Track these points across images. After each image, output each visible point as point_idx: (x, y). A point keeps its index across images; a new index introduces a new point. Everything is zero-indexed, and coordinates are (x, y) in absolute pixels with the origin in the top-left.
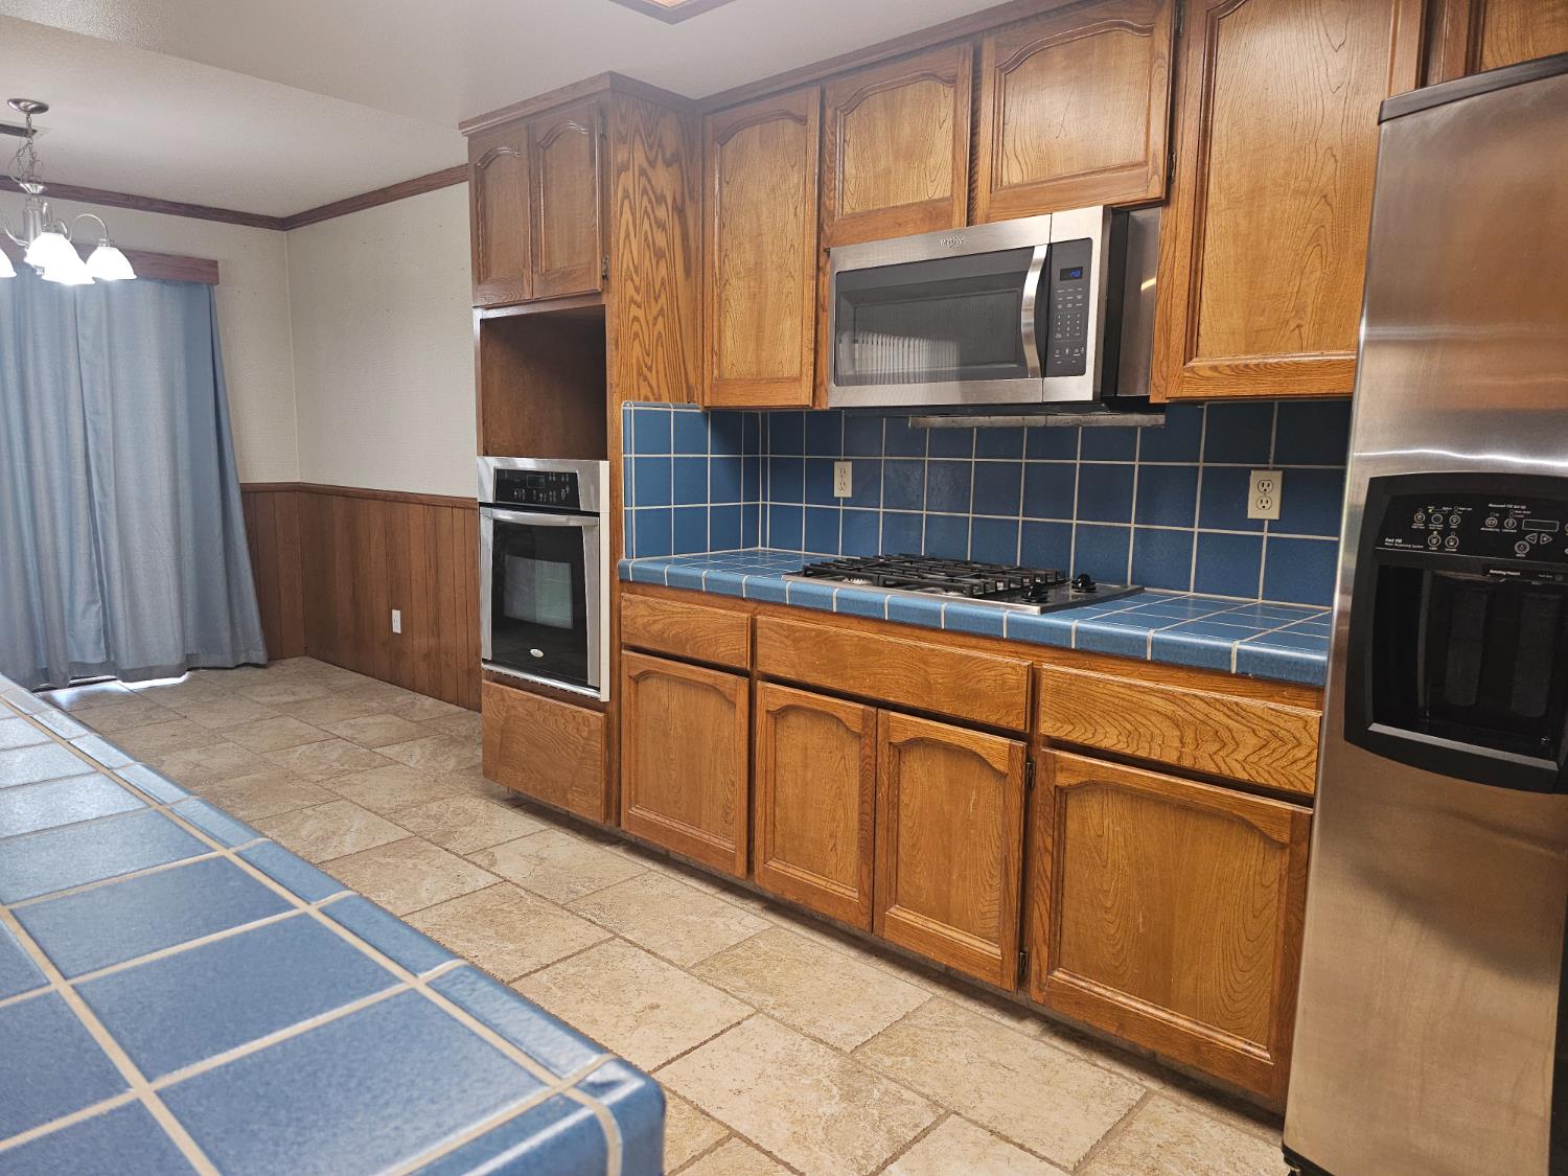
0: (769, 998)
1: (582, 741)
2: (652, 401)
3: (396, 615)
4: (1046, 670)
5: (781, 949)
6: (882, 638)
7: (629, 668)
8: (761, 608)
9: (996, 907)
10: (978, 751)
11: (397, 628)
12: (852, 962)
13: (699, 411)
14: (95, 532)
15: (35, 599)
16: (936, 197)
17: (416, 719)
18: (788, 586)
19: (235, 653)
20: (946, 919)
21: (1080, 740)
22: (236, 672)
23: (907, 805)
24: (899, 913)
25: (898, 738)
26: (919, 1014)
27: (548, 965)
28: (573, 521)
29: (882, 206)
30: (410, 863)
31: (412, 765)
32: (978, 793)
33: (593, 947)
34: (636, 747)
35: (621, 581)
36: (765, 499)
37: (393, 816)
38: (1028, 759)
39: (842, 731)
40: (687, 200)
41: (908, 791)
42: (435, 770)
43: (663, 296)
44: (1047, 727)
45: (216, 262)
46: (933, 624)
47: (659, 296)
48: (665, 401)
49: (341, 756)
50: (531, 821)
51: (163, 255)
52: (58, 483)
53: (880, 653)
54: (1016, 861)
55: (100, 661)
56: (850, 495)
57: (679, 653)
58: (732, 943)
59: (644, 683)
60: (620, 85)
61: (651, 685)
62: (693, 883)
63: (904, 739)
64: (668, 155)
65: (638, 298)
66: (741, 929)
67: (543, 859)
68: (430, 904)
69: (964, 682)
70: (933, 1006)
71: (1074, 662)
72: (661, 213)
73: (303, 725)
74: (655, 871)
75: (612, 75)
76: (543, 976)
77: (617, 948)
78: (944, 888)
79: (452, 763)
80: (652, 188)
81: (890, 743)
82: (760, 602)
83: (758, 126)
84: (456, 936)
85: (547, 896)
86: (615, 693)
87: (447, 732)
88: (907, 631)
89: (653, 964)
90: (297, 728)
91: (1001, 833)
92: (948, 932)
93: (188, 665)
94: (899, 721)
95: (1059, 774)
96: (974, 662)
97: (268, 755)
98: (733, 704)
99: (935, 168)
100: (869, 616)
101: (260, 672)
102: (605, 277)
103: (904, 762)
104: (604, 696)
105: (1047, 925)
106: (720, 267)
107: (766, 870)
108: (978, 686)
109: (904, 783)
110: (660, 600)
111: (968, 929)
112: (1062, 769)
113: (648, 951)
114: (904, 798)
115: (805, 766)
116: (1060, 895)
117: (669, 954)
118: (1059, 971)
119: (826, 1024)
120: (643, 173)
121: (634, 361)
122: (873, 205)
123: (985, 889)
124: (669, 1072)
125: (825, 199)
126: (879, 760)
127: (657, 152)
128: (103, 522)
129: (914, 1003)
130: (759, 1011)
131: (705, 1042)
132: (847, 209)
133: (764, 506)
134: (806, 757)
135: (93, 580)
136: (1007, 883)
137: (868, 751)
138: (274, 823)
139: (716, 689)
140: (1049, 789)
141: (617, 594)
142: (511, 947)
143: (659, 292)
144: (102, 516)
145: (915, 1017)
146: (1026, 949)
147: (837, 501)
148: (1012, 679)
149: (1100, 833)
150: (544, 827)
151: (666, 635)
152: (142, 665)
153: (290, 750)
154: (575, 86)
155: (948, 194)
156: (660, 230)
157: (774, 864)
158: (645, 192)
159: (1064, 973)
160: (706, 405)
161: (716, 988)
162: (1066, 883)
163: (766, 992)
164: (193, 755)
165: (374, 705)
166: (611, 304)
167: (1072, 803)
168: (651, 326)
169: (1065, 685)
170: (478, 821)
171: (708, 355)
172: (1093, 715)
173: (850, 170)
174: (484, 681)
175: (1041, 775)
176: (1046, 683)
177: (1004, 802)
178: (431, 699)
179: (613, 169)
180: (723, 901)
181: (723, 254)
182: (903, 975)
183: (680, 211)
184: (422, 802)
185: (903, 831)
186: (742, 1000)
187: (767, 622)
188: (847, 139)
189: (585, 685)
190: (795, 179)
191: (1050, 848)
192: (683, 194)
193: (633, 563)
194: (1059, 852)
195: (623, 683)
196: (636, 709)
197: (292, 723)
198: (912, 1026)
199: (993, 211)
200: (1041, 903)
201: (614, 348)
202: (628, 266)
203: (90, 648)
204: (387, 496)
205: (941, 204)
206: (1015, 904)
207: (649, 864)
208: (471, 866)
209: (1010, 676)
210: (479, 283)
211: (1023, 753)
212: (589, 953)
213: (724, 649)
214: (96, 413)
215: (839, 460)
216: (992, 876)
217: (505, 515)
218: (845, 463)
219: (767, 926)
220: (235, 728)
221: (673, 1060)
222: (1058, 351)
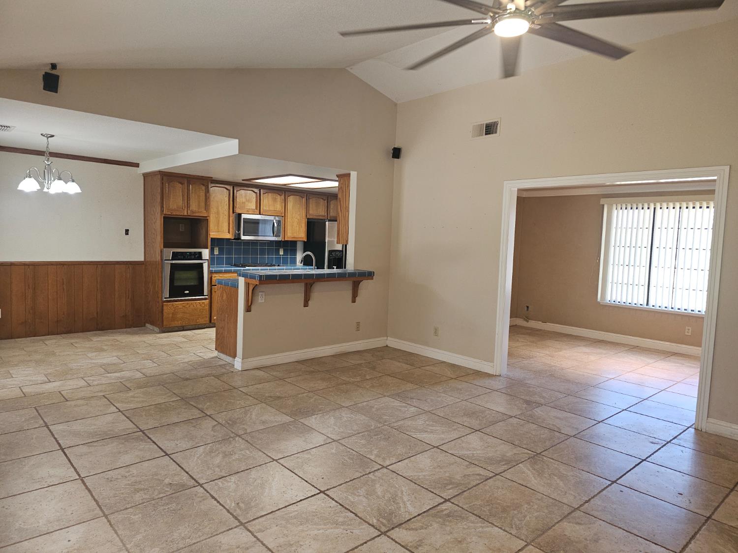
1: (202, 308)
7: (214, 290)
16: (253, 208)
28: (200, 262)
83: (218, 188)
99: (253, 204)
125: (234, 204)
132: (238, 207)
141: (210, 275)
173: (238, 200)
188: (238, 195)
189: (203, 296)
190: (226, 199)
195: (212, 293)
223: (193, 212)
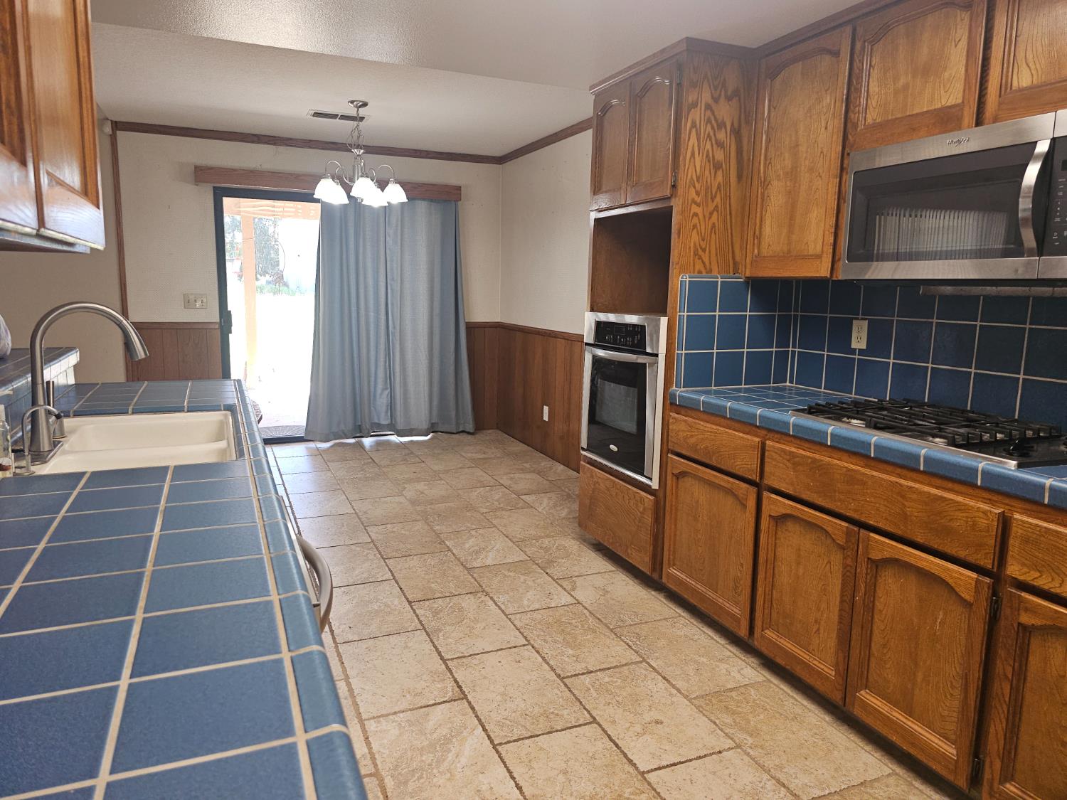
0: (748, 738)
1: (639, 514)
2: (704, 274)
3: (546, 409)
4: (1016, 519)
5: (768, 701)
6: (867, 471)
7: (673, 468)
8: (770, 435)
9: (955, 714)
10: (947, 579)
11: (546, 418)
12: (825, 724)
13: (741, 280)
14: (389, 349)
15: (357, 385)
16: (948, 104)
17: (550, 479)
18: (792, 420)
19: (458, 424)
20: (909, 712)
21: (1046, 587)
22: (457, 436)
23: (881, 611)
24: (868, 697)
25: (876, 555)
26: (876, 784)
27: (592, 672)
28: (641, 359)
29: (899, 115)
30: (522, 578)
31: (540, 510)
32: (945, 614)
33: (626, 664)
34: (676, 525)
35: (671, 404)
36: (794, 346)
37: (520, 543)
38: (995, 593)
39: (829, 541)
40: (743, 125)
41: (882, 600)
42: (553, 516)
43: (718, 196)
44: (1014, 569)
45: (460, 187)
46: (913, 465)
47: (715, 197)
48: (715, 273)
49: (499, 498)
50: (607, 564)
51: (432, 185)
52: (372, 320)
53: (864, 483)
54: (976, 680)
55: (387, 423)
56: (865, 348)
57: (707, 461)
58: (729, 687)
59: (682, 479)
60: (695, 46)
61: (687, 482)
62: (710, 632)
63: (880, 557)
64: (729, 93)
65: (698, 200)
66: (738, 677)
67: (607, 592)
68: (527, 610)
69: (938, 518)
70: (892, 780)
71: (1044, 516)
72: (721, 136)
73: (484, 474)
74: (683, 617)
75: (689, 40)
76: (587, 679)
77: (642, 670)
78: (909, 686)
79: (564, 513)
80: (715, 118)
81: (869, 559)
82: (770, 430)
83: (801, 63)
84: (538, 636)
85: (603, 620)
86: (662, 484)
87: (567, 490)
88: (890, 468)
89: (666, 689)
90: (481, 476)
91: (963, 652)
92: (909, 723)
93: (433, 429)
94: (878, 541)
95: (1022, 613)
96: (947, 503)
97: (459, 491)
98: (744, 506)
99: (949, 80)
100: (857, 452)
101: (470, 437)
102: (674, 186)
103: (880, 576)
104: (655, 485)
105: (1002, 742)
106: (765, 172)
107: (763, 637)
108: (948, 524)
109: (880, 592)
110: (697, 421)
111: (930, 726)
112: (1026, 610)
113: (664, 678)
114: (879, 605)
115: (798, 563)
116: (1017, 720)
117: (680, 684)
118: (1012, 785)
119: (792, 772)
120: (708, 107)
121: (692, 245)
122: (892, 115)
123: (946, 696)
124: (657, 776)
125: (851, 115)
126: (858, 570)
127: (721, 91)
128: (393, 343)
129: (872, 774)
130: (738, 746)
131: (690, 760)
132: (869, 120)
133: (793, 352)
134: (799, 556)
135: (386, 376)
136: (966, 697)
137: (849, 561)
138: (452, 536)
139: (733, 492)
140: (1012, 625)
141: (667, 412)
142: (571, 652)
143: (716, 193)
144: (392, 340)
145: (872, 787)
146: (981, 756)
147: (853, 351)
148: (982, 522)
149: (1062, 673)
150: (613, 569)
151: (698, 447)
152: (408, 428)
153: (474, 490)
154: (663, 51)
155: (960, 101)
156: (719, 148)
157: (769, 633)
158: (709, 121)
159: (1016, 787)
160: (747, 275)
161: (709, 719)
162: (1025, 709)
163: (747, 732)
164: (421, 486)
165: (527, 466)
166: (676, 205)
167: (1035, 643)
168: (707, 219)
169: (1034, 536)
170: (571, 556)
171: (750, 238)
172: (1061, 566)
173: (874, 88)
174: (582, 462)
175: (1006, 611)
176: (1016, 530)
177: (969, 627)
178: (562, 466)
179: (685, 108)
180: (731, 651)
181: (768, 163)
182: (869, 748)
183: (737, 133)
184: (541, 537)
185: (876, 631)
186: (726, 734)
187: (773, 447)
188: (873, 63)
189: (643, 475)
190: (827, 100)
191: (1010, 676)
192: (740, 121)
193: (680, 391)
194: (1019, 680)
195: (668, 477)
196: (677, 498)
197: (479, 472)
198: (867, 793)
199: (1000, 113)
200: (998, 722)
201: (676, 236)
202: (692, 176)
203: (383, 415)
204: (545, 333)
205: (954, 110)
206: (972, 715)
207: (680, 611)
208: (560, 589)
209: (981, 520)
210: (594, 194)
211: (989, 588)
212: (621, 669)
213: (740, 463)
214: (393, 279)
215: (857, 319)
216: (953, 687)
217: (601, 353)
218: (862, 322)
219: (760, 679)
220: (446, 472)
221: (664, 767)
222: (1056, 234)
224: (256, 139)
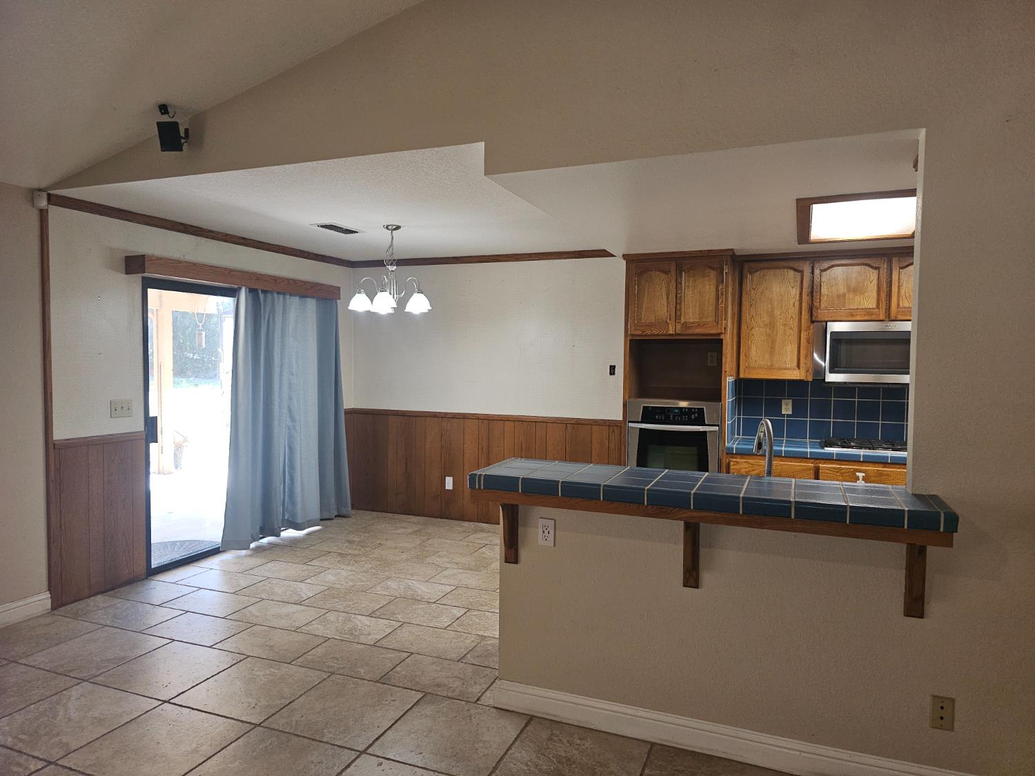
3: (448, 479)
11: (449, 487)
16: (869, 307)
35: (728, 454)
45: (340, 288)
106: (749, 322)
122: (837, 306)
125: (814, 303)
132: (823, 306)
141: (725, 459)
147: (783, 416)
155: (875, 307)
160: (740, 377)
171: (742, 357)
173: (825, 292)
199: (898, 315)
205: (873, 310)
215: (787, 399)
223: (685, 325)
224: (182, 228)
